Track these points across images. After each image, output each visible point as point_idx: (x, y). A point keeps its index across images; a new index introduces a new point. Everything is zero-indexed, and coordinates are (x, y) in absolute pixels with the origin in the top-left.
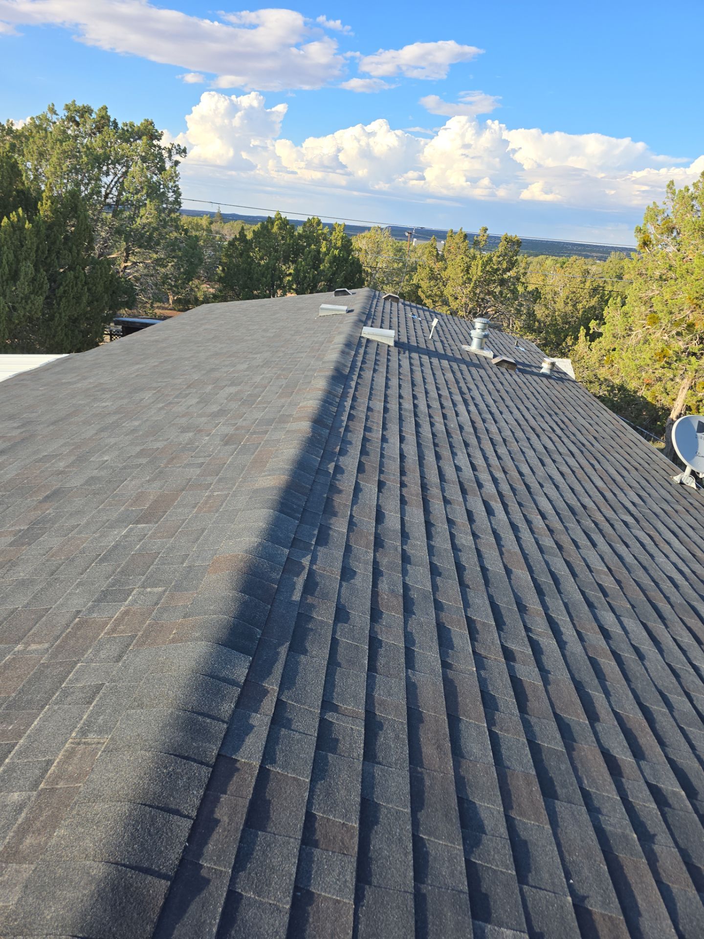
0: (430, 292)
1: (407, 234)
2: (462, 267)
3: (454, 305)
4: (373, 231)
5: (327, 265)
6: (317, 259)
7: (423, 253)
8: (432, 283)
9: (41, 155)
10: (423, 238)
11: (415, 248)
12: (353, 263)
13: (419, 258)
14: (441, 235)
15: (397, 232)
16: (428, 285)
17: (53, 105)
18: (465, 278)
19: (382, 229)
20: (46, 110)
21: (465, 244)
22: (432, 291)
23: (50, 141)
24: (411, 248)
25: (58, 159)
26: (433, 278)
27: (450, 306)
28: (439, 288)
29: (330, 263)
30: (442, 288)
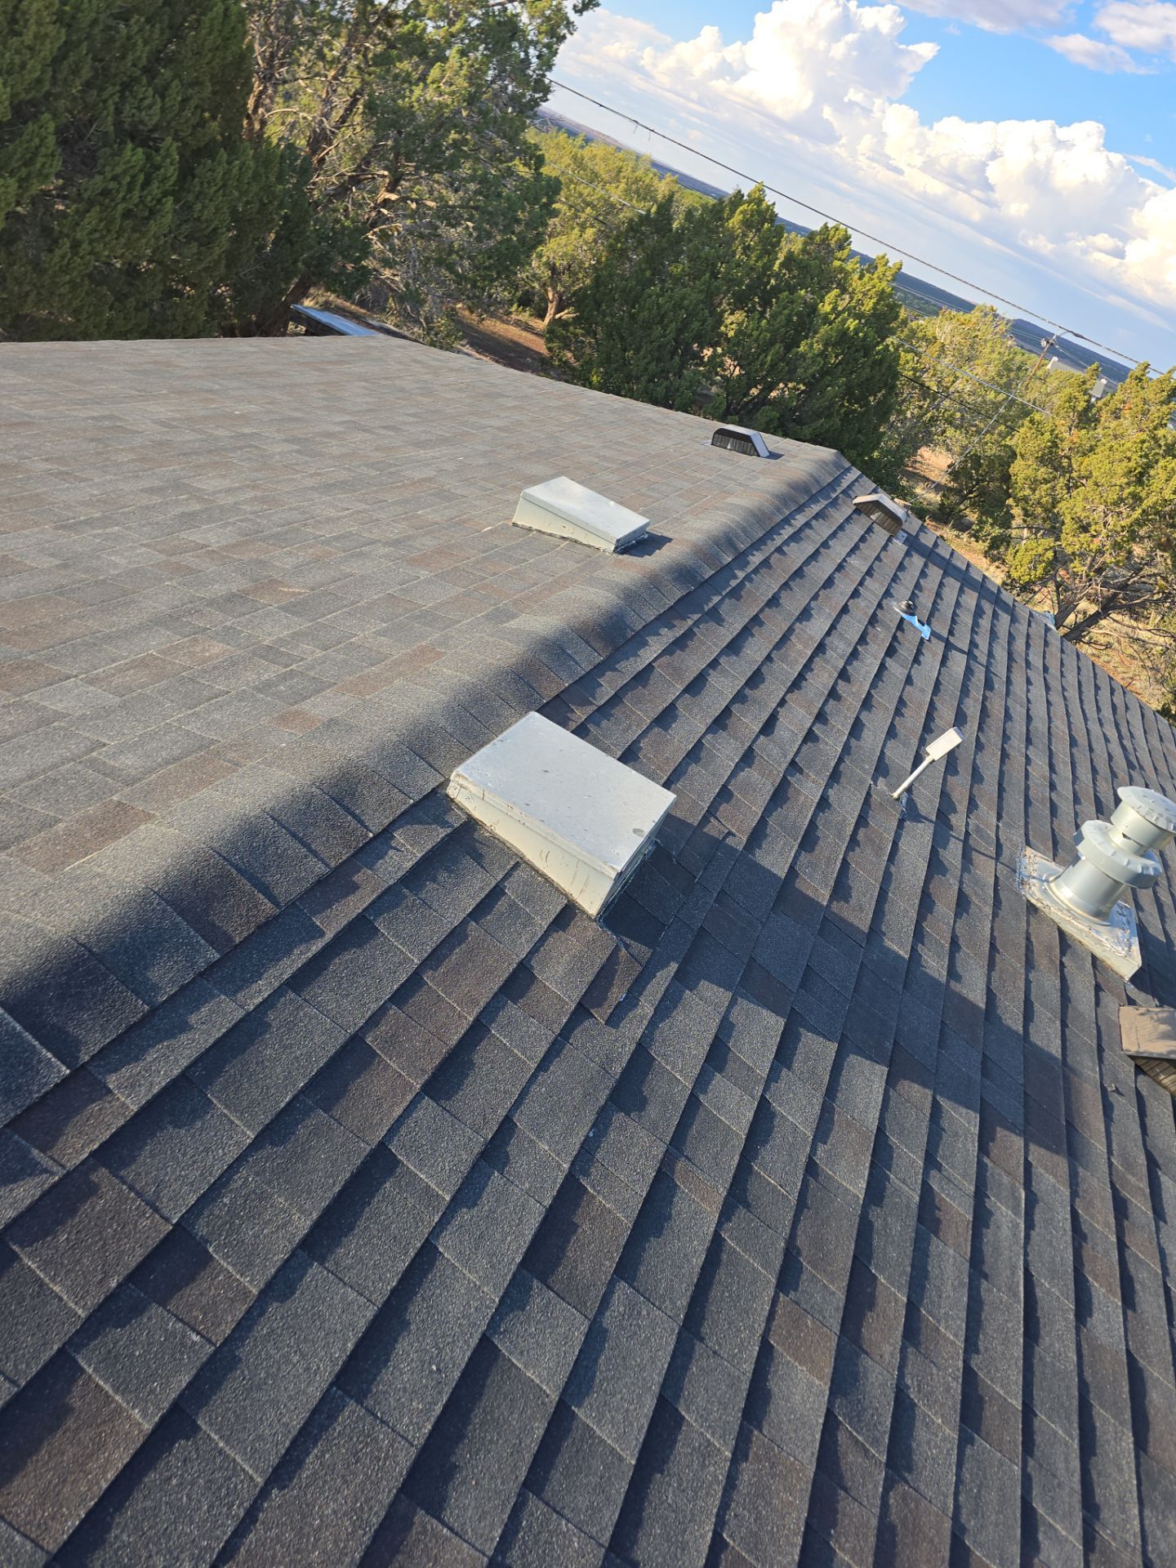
0: (1027, 492)
1: (1044, 343)
2: (1132, 464)
3: (1071, 541)
4: (974, 316)
5: (818, 347)
6: (807, 320)
7: (1058, 390)
8: (1043, 472)
10: (1073, 361)
11: (1048, 375)
12: (881, 362)
13: (1048, 395)
14: (1116, 373)
15: (1026, 334)
16: (1029, 472)
18: (1127, 491)
19: (996, 316)
21: (1165, 408)
22: (1034, 490)
24: (1039, 373)
26: (1051, 461)
27: (1058, 539)
28: (1053, 489)
29: (826, 345)
30: (1061, 492)
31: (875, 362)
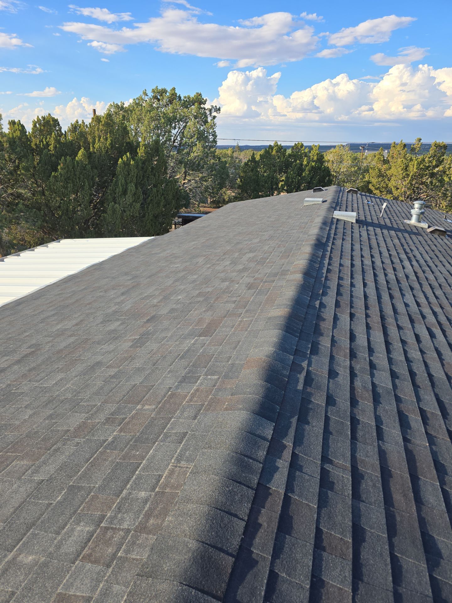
0: (378, 186)
1: (361, 148)
2: (402, 167)
3: (396, 193)
4: (337, 148)
5: (307, 173)
6: (301, 169)
7: (372, 160)
8: (380, 179)
9: (139, 120)
10: (372, 149)
11: (366, 157)
12: (325, 169)
13: (369, 163)
14: (387, 146)
15: (354, 147)
16: (376, 180)
17: (146, 90)
18: (404, 174)
19: (343, 146)
20: (142, 93)
21: (404, 151)
22: (380, 184)
23: (144, 112)
24: (364, 157)
25: (148, 122)
26: (381, 176)
27: (393, 194)
28: (385, 182)
29: (309, 171)
30: (387, 182)
31: (323, 171)
